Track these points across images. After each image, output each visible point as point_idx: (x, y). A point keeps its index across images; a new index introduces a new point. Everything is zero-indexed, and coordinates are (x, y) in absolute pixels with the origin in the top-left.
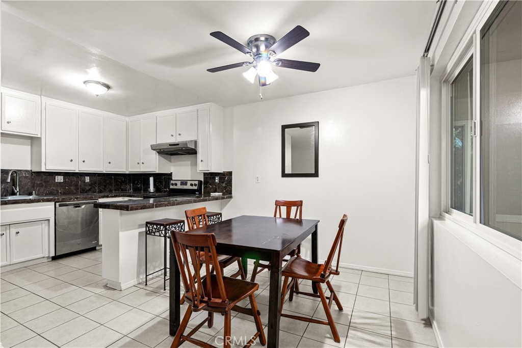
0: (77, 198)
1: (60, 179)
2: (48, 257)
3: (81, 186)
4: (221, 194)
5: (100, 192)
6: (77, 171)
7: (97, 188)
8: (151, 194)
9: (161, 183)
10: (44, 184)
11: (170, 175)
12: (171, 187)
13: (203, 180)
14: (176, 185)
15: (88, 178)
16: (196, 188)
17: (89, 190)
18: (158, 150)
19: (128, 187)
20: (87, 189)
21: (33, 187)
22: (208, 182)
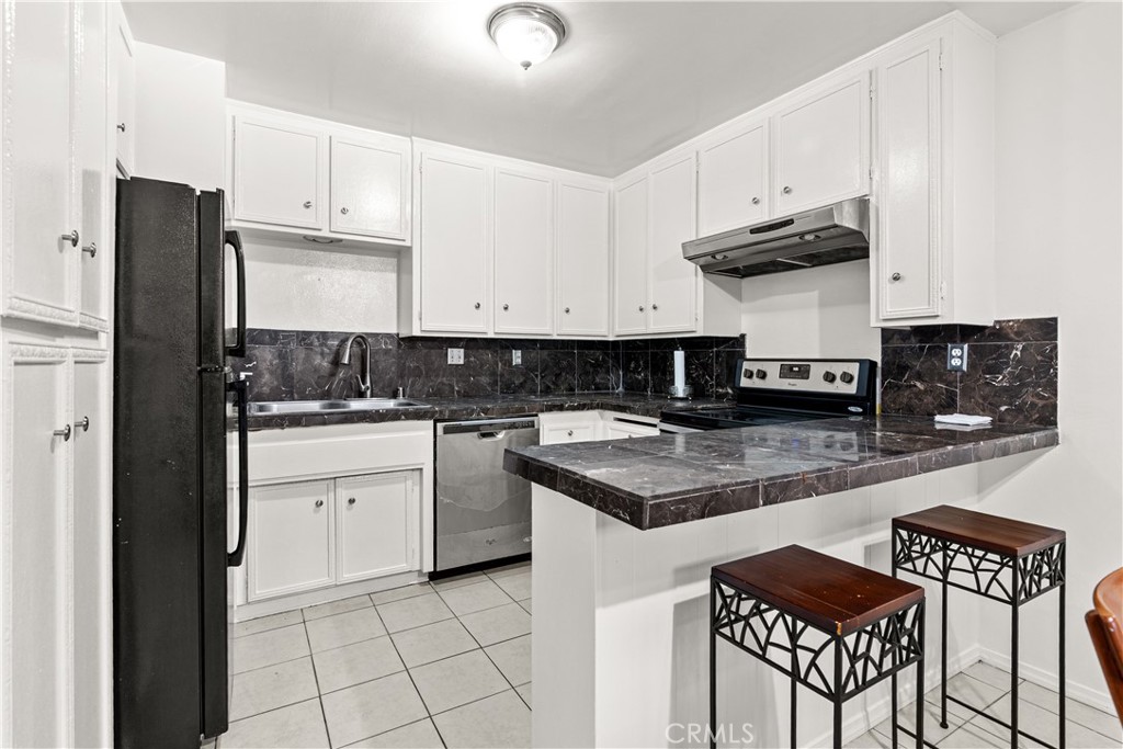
0: (486, 411)
1: (456, 356)
2: (420, 572)
3: (502, 375)
4: (987, 419)
5: (547, 391)
6: (491, 335)
7: (538, 381)
8: (680, 404)
9: (706, 367)
10: (423, 368)
11: (739, 341)
12: (744, 382)
13: (878, 358)
14: (762, 375)
15: (519, 353)
16: (852, 389)
17: (522, 385)
18: (702, 261)
19: (612, 377)
20: (516, 382)
21: (401, 376)
22: (903, 369)
